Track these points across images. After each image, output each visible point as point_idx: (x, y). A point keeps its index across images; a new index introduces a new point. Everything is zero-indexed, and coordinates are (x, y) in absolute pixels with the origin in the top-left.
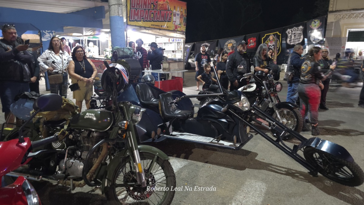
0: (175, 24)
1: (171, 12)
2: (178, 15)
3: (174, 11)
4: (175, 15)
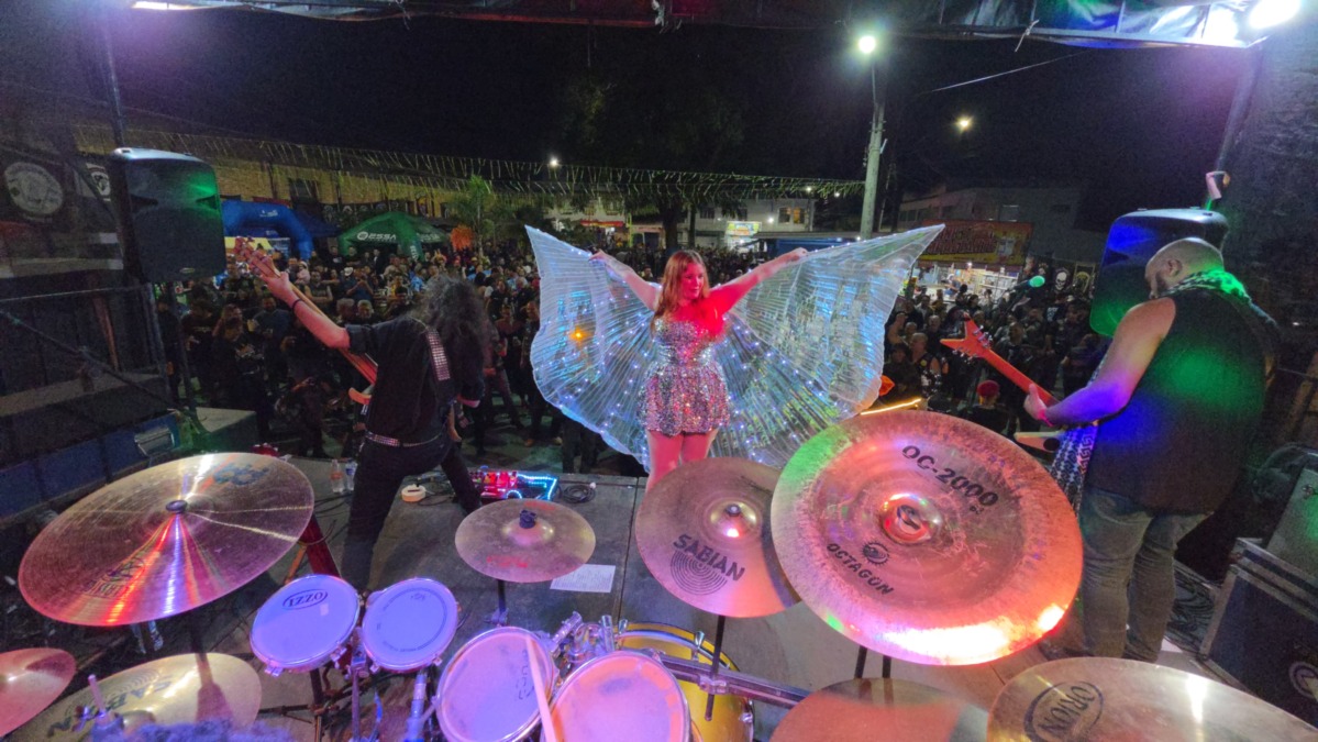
0: (1000, 254)
1: (996, 239)
2: (1010, 242)
3: (1004, 238)
4: (1003, 243)
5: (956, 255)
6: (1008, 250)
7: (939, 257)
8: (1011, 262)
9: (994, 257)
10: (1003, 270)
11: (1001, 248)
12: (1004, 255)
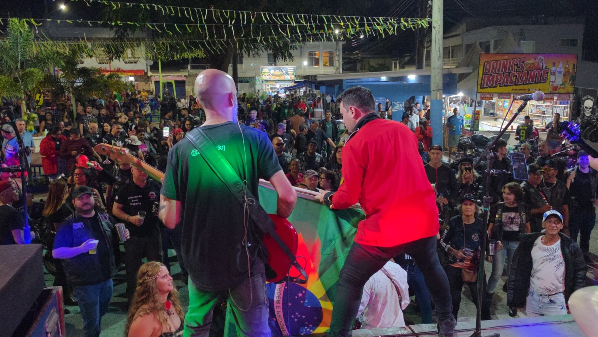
0: (552, 85)
1: (547, 71)
2: (560, 72)
3: (553, 69)
4: (554, 74)
5: (514, 87)
6: (558, 80)
7: (499, 89)
8: (562, 91)
9: (547, 87)
10: (555, 98)
11: (552, 78)
12: (555, 85)
